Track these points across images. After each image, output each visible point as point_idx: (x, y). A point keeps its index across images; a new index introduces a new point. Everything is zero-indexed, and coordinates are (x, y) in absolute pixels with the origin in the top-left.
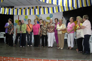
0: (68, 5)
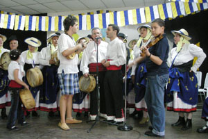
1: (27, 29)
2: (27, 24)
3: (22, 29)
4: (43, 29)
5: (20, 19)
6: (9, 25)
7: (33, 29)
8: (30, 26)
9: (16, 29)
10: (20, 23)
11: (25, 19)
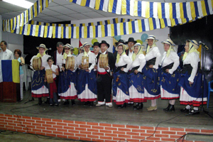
0: (163, 15)
1: (54, 37)
2: (54, 33)
3: (50, 37)
4: (67, 37)
5: (48, 29)
6: (39, 34)
7: (59, 37)
8: (57, 34)
9: (45, 37)
10: (48, 32)
11: (52, 29)
